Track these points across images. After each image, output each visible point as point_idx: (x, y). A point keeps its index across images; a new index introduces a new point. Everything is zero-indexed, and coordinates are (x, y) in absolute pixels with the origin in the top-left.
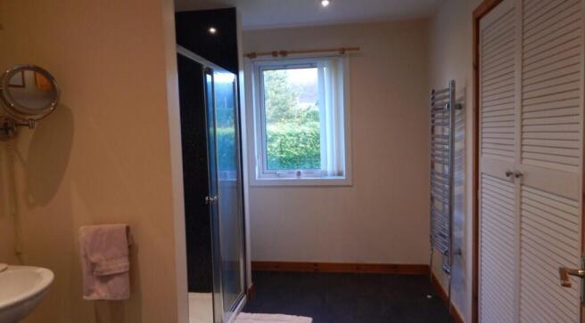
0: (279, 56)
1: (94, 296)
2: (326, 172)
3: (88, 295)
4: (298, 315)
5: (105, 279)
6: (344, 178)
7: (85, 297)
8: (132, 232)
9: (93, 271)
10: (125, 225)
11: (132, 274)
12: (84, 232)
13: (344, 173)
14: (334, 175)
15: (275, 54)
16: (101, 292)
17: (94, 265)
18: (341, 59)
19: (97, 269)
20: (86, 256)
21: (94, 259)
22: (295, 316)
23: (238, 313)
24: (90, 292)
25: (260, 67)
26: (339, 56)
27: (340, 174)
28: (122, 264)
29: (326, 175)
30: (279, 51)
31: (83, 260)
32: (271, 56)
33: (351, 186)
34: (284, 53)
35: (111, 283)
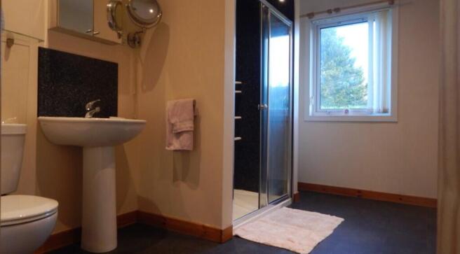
0: (333, 13)
1: (172, 148)
2: (372, 109)
3: (168, 147)
4: (332, 215)
5: (179, 134)
6: (389, 114)
7: (167, 148)
8: (197, 106)
9: (172, 130)
10: (192, 99)
11: (195, 133)
12: (169, 104)
13: (390, 111)
14: (379, 112)
15: (329, 12)
16: (176, 145)
17: (173, 125)
18: (391, 10)
19: (175, 128)
20: (169, 120)
21: (173, 121)
22: (329, 216)
23: (282, 206)
24: (170, 144)
25: (317, 26)
26: (390, 7)
27: (385, 111)
28: (188, 125)
29: (372, 112)
30: (333, 8)
31: (167, 123)
32: (327, 14)
33: (396, 122)
34: (337, 10)
35: (181, 138)
